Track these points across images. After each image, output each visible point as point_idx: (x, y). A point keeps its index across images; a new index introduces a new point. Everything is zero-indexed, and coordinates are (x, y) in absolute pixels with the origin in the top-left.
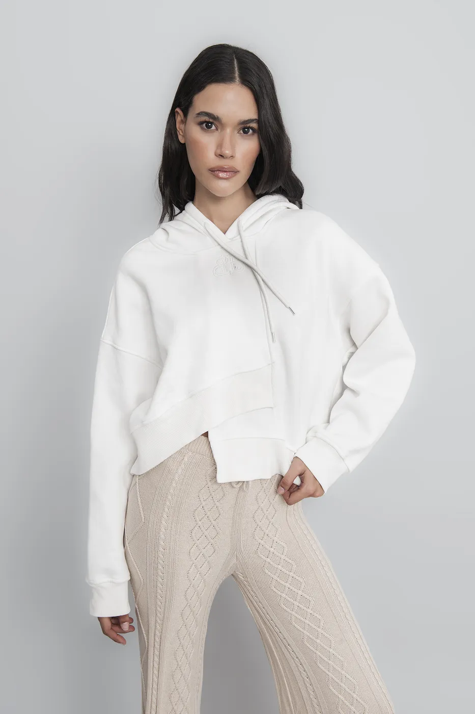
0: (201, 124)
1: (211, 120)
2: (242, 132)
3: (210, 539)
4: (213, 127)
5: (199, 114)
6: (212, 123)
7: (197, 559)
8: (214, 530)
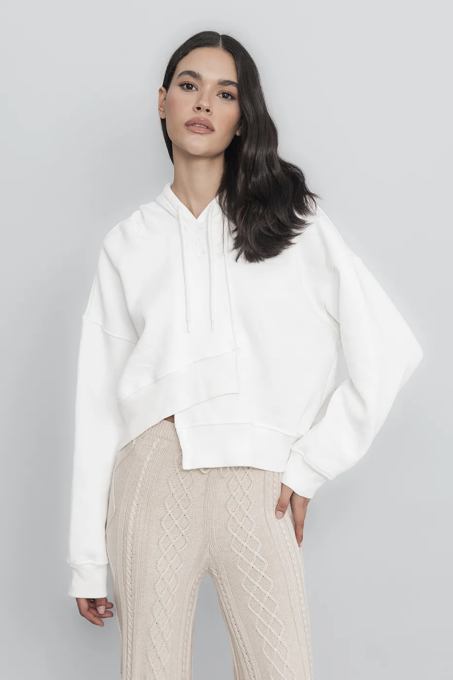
1: (193, 81)
3: (181, 529)
5: (182, 74)
6: (193, 84)
7: (168, 550)
8: (185, 520)
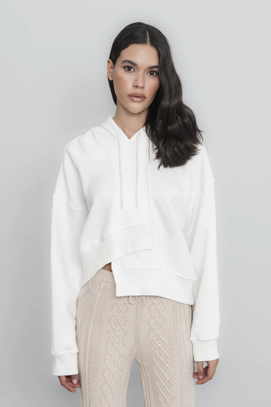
0: (125, 67)
1: (131, 66)
2: (149, 74)
3: (121, 337)
4: (132, 70)
5: (124, 61)
6: (131, 67)
7: (112, 351)
8: (123, 332)
